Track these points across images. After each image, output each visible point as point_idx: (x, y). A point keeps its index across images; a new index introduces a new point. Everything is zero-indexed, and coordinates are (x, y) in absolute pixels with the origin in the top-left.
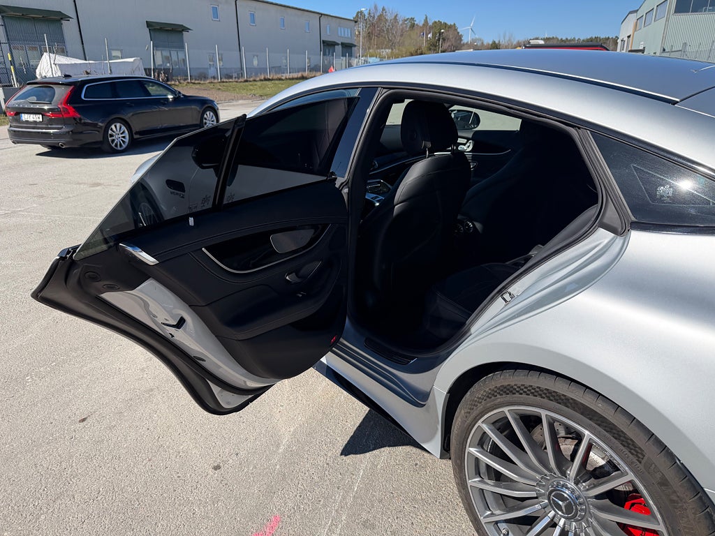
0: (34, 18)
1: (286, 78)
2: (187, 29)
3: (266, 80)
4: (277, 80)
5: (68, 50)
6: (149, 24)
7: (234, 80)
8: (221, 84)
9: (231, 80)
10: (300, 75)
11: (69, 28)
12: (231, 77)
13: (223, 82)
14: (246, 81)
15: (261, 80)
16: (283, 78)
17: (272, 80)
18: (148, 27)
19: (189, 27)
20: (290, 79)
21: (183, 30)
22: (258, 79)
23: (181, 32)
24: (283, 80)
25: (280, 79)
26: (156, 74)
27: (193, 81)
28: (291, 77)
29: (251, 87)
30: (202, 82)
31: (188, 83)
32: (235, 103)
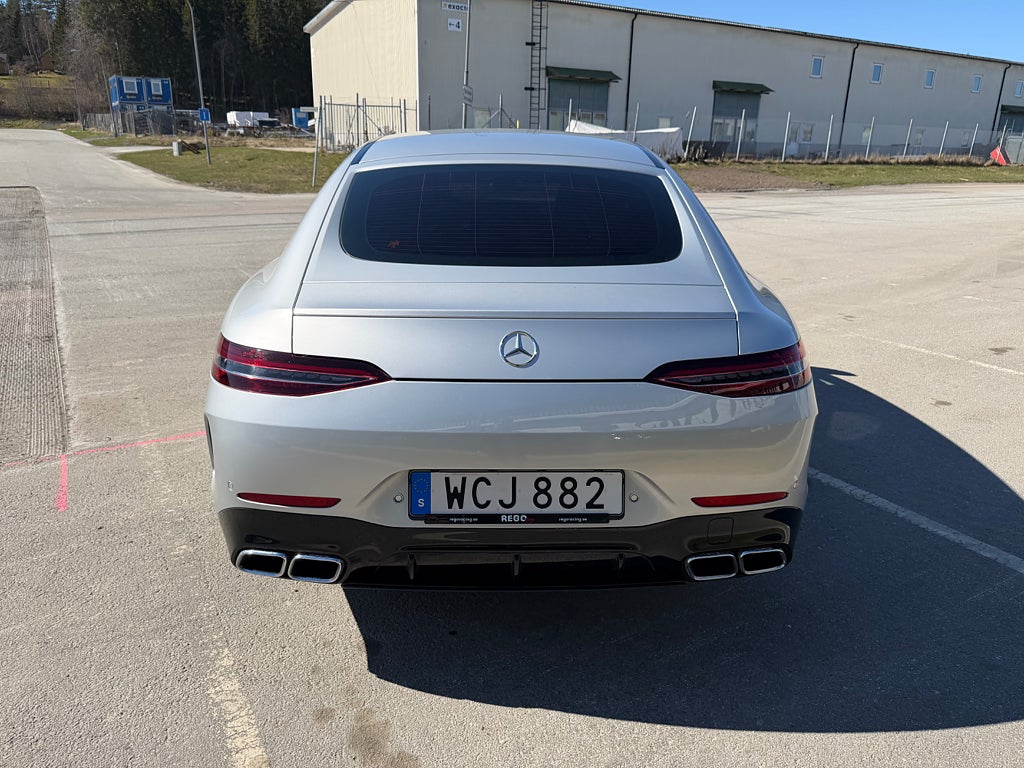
0: (580, 80)
1: (898, 163)
2: (766, 90)
3: (859, 162)
4: (879, 163)
5: (609, 117)
6: (716, 85)
7: (805, 160)
8: (784, 165)
9: (801, 161)
10: (925, 158)
11: (616, 91)
12: (803, 158)
13: (789, 163)
14: (826, 163)
15: (851, 163)
16: (892, 161)
17: (872, 163)
18: (714, 88)
19: (771, 88)
20: (903, 163)
21: (762, 92)
22: (847, 161)
23: (758, 94)
24: (891, 164)
25: (885, 163)
26: (692, 149)
27: (742, 160)
28: (907, 160)
29: (827, 172)
30: (754, 162)
31: (735, 162)
32: (780, 191)
